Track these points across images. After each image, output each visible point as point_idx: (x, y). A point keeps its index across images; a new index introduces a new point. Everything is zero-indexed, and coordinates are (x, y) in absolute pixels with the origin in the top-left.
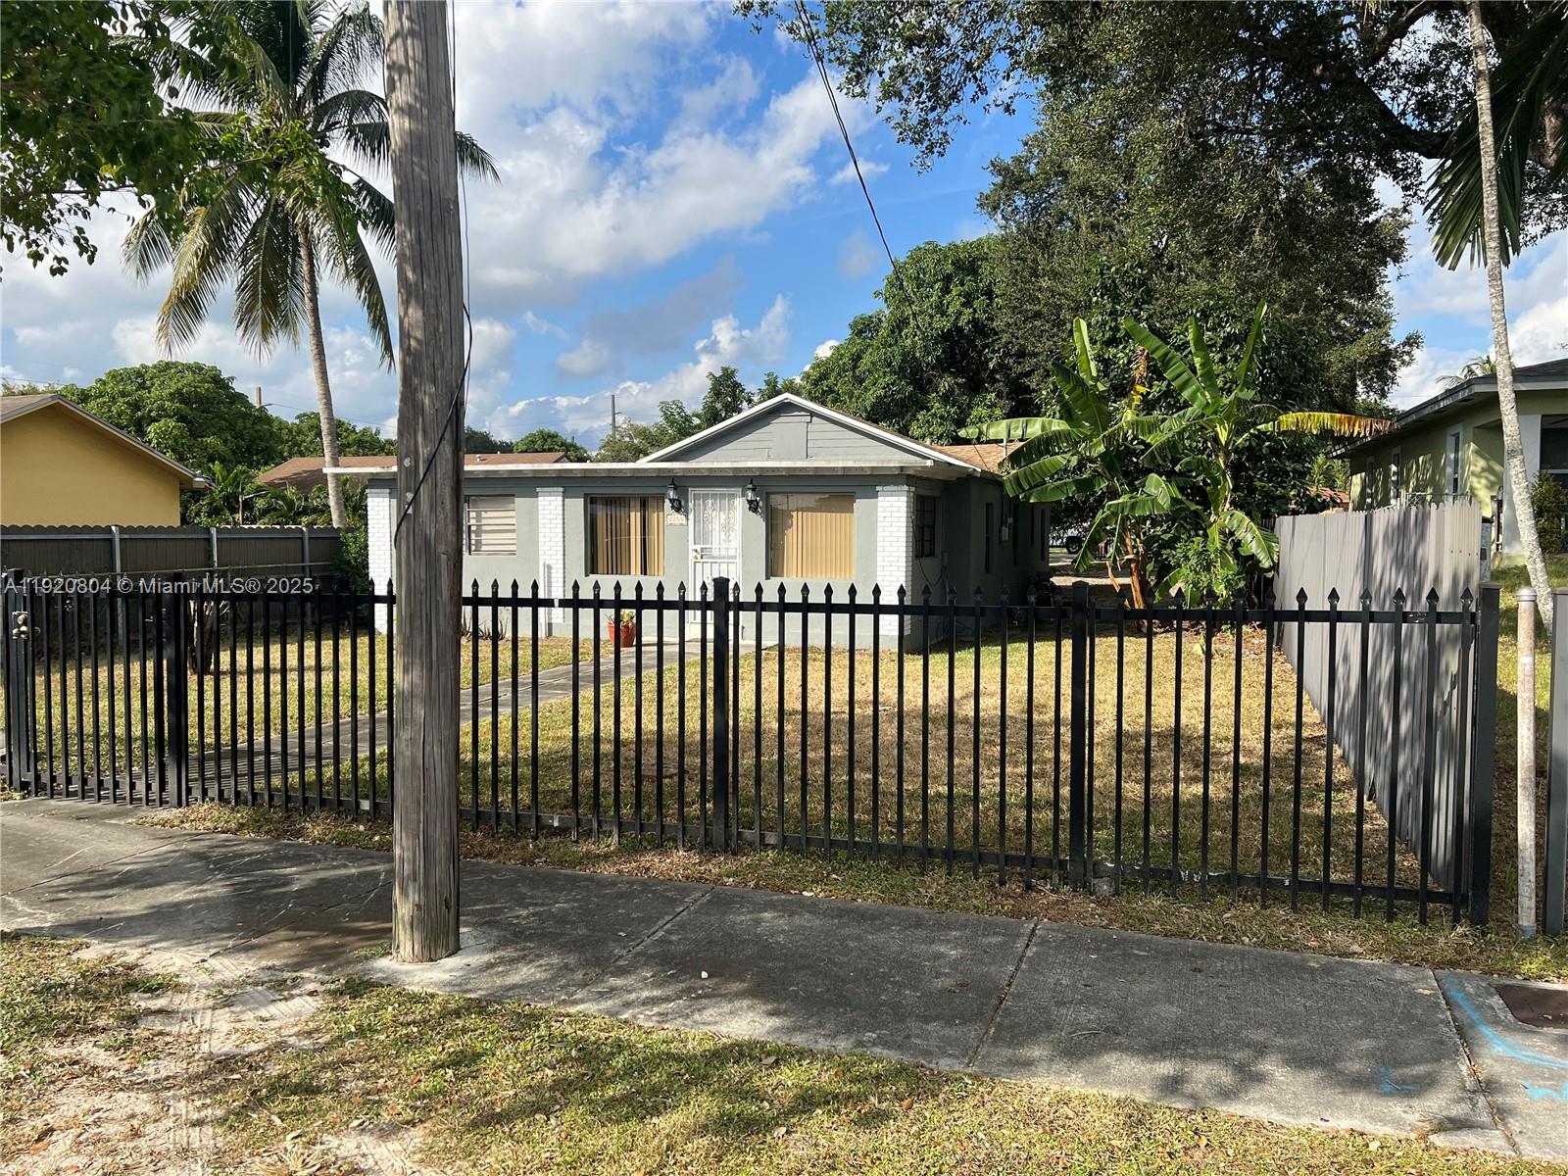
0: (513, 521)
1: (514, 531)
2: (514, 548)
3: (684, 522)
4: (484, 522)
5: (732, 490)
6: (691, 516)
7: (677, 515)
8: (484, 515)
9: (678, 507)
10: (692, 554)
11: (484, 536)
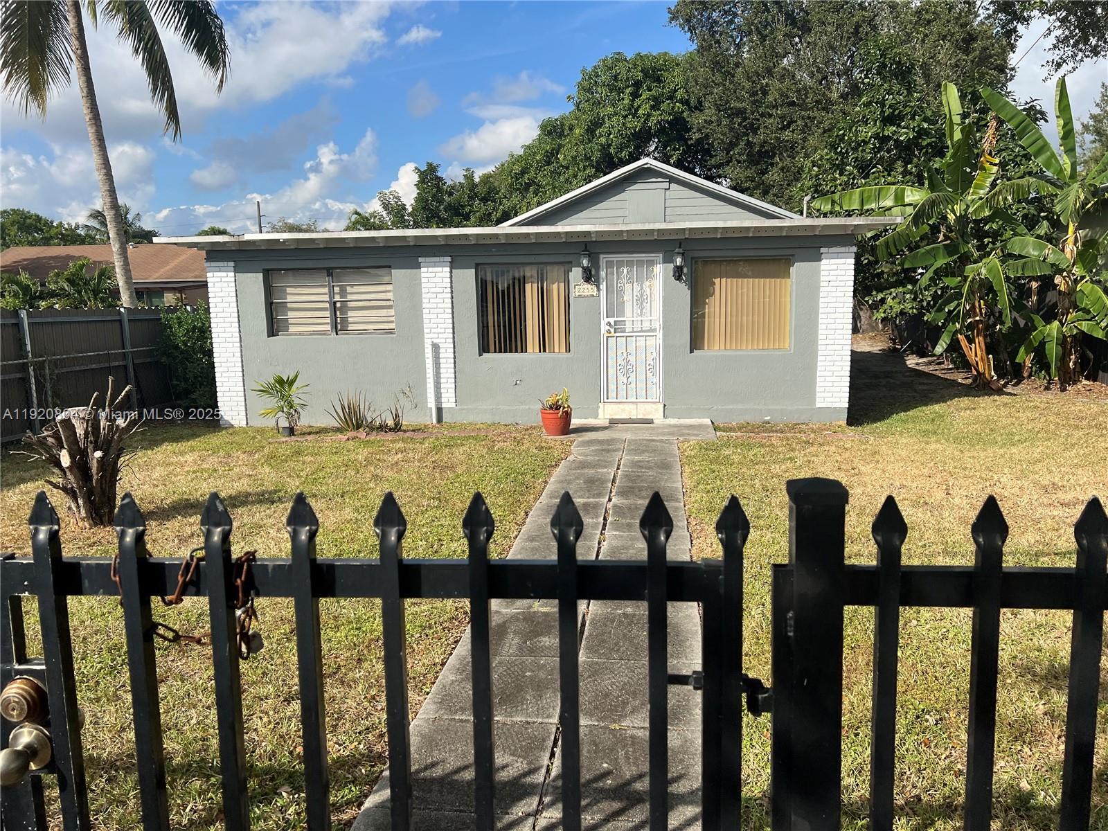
0: (390, 296)
1: (390, 307)
2: (392, 326)
3: (595, 293)
4: (349, 297)
5: (651, 256)
6: (603, 286)
7: (587, 286)
8: (349, 289)
9: (589, 277)
10: (604, 328)
11: (350, 314)
